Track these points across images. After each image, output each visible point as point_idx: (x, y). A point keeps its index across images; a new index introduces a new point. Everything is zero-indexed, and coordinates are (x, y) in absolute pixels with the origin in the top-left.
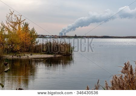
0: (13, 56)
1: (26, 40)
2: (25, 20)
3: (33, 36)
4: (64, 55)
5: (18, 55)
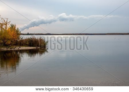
1: (14, 36)
2: (10, 22)
3: (18, 33)
5: (10, 47)
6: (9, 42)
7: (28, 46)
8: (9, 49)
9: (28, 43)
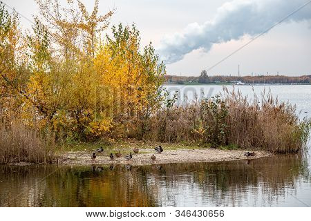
0: (94, 157)
2: (110, 14)
3: (149, 75)
4: (279, 152)
5: (107, 150)
6: (106, 124)
7: (204, 145)
8: (103, 160)
9: (201, 129)
